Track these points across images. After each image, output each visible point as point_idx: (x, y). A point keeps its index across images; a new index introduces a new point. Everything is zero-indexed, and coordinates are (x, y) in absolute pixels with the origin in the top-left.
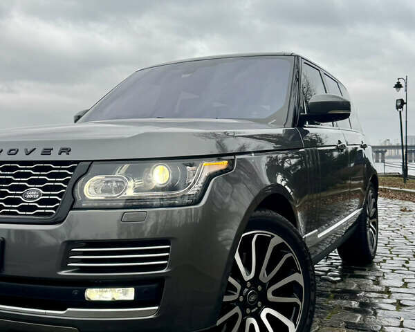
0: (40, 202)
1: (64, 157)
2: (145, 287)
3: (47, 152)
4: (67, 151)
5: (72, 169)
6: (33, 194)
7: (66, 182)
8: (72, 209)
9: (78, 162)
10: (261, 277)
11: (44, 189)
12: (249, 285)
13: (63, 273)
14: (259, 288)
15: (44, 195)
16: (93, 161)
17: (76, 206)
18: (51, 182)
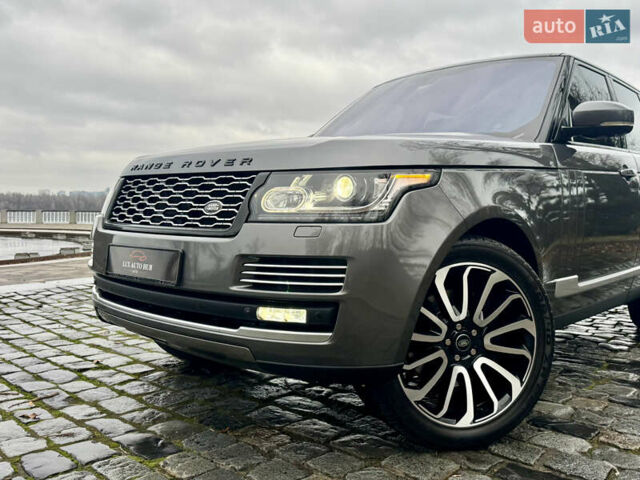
0: (220, 215)
1: (245, 168)
2: (318, 310)
3: (231, 162)
4: (250, 161)
5: (251, 181)
6: (214, 206)
7: (244, 194)
8: (246, 221)
9: (256, 173)
10: (476, 319)
11: (224, 201)
12: (459, 327)
13: (235, 288)
14: (474, 333)
15: (224, 207)
16: (272, 171)
17: (251, 218)
18: (231, 194)
